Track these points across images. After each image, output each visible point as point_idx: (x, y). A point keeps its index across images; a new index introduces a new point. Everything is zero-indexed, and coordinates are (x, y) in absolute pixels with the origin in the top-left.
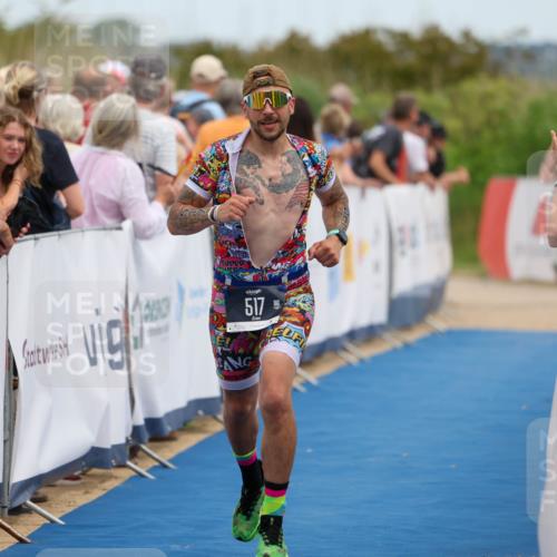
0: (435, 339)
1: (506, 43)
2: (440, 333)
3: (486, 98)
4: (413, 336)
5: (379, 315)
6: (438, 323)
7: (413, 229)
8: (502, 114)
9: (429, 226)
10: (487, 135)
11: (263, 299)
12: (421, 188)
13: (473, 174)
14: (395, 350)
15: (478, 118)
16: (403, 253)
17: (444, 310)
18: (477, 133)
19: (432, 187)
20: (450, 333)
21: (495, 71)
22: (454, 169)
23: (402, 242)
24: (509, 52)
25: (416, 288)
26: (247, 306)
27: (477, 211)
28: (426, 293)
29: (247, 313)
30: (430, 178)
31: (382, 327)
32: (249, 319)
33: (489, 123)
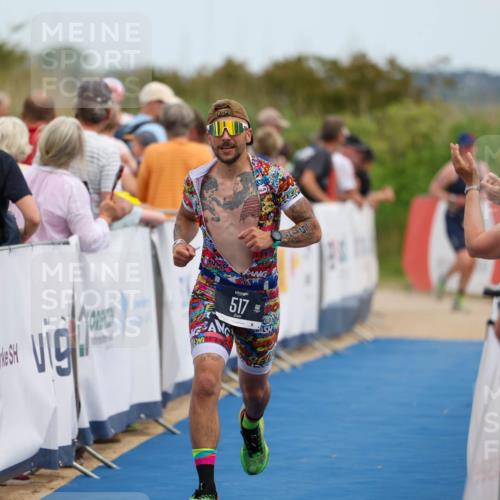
0: (363, 347)
1: (429, 70)
2: (367, 342)
3: (411, 121)
4: (341, 345)
5: (310, 325)
6: (365, 332)
7: (342, 244)
8: (426, 137)
9: (357, 241)
10: (412, 156)
11: (247, 301)
12: (350, 206)
13: (398, 193)
14: (325, 357)
15: (403, 140)
16: (332, 267)
17: (371, 320)
18: (402, 155)
19: (360, 205)
20: (376, 341)
21: (419, 97)
22: (380, 188)
23: (332, 257)
24: (431, 78)
25: (345, 299)
26: (232, 303)
27: (402, 228)
28: (354, 304)
29: (231, 310)
30: (358, 197)
31: (312, 336)
32: (231, 315)
33: (414, 145)
